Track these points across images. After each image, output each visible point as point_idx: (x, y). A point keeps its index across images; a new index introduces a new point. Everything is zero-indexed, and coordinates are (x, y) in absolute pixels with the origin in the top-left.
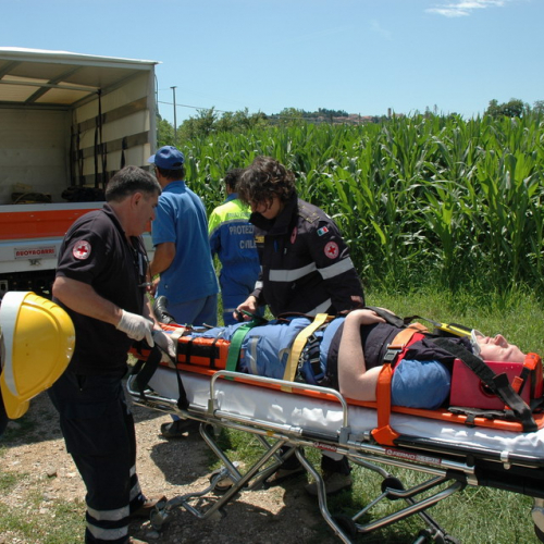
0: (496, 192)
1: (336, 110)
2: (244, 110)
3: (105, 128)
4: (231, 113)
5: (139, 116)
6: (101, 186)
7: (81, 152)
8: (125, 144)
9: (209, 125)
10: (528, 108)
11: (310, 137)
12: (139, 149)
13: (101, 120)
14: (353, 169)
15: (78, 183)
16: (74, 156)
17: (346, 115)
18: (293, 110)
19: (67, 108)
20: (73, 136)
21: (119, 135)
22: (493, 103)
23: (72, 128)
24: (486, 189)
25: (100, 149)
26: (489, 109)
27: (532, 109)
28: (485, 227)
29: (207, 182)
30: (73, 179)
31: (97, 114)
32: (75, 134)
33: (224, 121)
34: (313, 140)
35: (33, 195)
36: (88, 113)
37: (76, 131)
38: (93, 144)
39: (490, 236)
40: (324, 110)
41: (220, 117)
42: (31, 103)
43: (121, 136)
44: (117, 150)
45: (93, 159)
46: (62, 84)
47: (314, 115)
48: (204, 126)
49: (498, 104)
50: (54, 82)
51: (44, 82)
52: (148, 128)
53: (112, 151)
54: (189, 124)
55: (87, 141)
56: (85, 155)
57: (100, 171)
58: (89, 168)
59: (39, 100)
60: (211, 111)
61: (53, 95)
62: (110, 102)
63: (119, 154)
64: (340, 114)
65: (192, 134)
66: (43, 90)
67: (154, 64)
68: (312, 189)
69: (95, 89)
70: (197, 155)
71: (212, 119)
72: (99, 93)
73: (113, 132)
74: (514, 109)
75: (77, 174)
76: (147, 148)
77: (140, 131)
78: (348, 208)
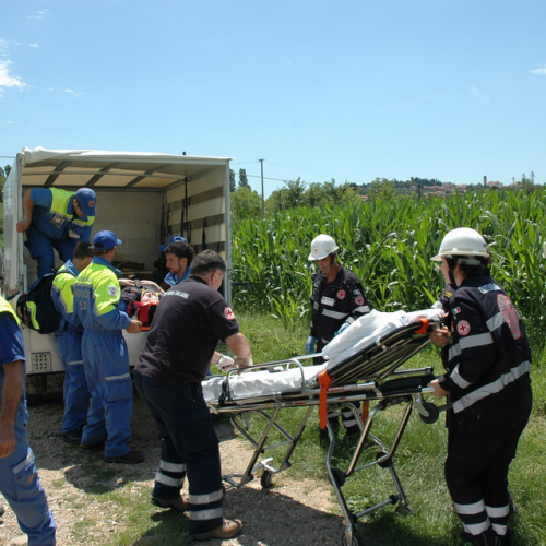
0: (533, 261)
1: (429, 179)
2: (330, 181)
3: (191, 209)
4: (319, 184)
5: (218, 200)
7: (170, 228)
8: (206, 223)
9: (297, 196)
11: (378, 211)
12: (217, 227)
13: (187, 202)
14: (411, 241)
16: (165, 231)
17: (439, 184)
18: (385, 181)
19: (161, 190)
20: (163, 214)
21: (202, 216)
23: (163, 207)
24: (523, 259)
25: (186, 226)
28: (525, 292)
29: (283, 252)
31: (183, 197)
32: (165, 214)
33: (311, 192)
34: (380, 214)
35: (130, 263)
36: (176, 196)
37: (166, 210)
38: (180, 221)
39: (529, 301)
40: (417, 179)
41: (307, 188)
42: (130, 187)
43: (203, 216)
44: (199, 227)
46: (155, 173)
47: (407, 185)
48: (292, 197)
50: (149, 173)
51: (141, 173)
52: (223, 212)
53: (196, 228)
54: (277, 195)
55: (175, 219)
56: (173, 230)
59: (137, 185)
60: (298, 183)
61: (148, 181)
62: (195, 188)
63: (201, 231)
64: (433, 182)
65: (280, 206)
66: (139, 178)
67: (229, 160)
68: (375, 260)
69: (182, 177)
70: (276, 228)
71: (299, 190)
72: (186, 180)
73: (197, 212)
76: (223, 226)
77: (218, 213)
78: (405, 277)
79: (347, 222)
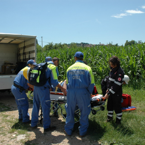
1: (86, 43)
2: (60, 43)
3: (26, 49)
4: (57, 44)
6: (24, 61)
7: (20, 54)
8: (30, 53)
10: (136, 42)
13: (24, 47)
15: (19, 61)
16: (18, 55)
17: (88, 44)
18: (74, 43)
19: (17, 44)
20: (18, 50)
22: (127, 41)
23: (18, 49)
25: (24, 54)
26: (126, 43)
27: (137, 43)
30: (18, 60)
32: (19, 50)
33: (55, 46)
35: (9, 63)
36: (22, 46)
38: (23, 52)
40: (82, 43)
41: (54, 45)
42: (9, 43)
43: (29, 51)
44: (28, 54)
45: (23, 56)
46: (16, 40)
47: (80, 44)
48: (50, 47)
49: (128, 41)
50: (15, 39)
51: (13, 39)
53: (27, 54)
54: (46, 46)
55: (21, 52)
56: (21, 54)
57: (24, 58)
58: (22, 58)
59: (11, 43)
60: (52, 43)
61: (14, 42)
62: (27, 44)
63: (28, 55)
64: (87, 44)
65: (47, 49)
66: (12, 41)
69: (24, 41)
71: (52, 45)
72: (24, 42)
74: (133, 43)
75: (19, 59)
76: (34, 53)
77: (33, 50)
79: (65, 53)
